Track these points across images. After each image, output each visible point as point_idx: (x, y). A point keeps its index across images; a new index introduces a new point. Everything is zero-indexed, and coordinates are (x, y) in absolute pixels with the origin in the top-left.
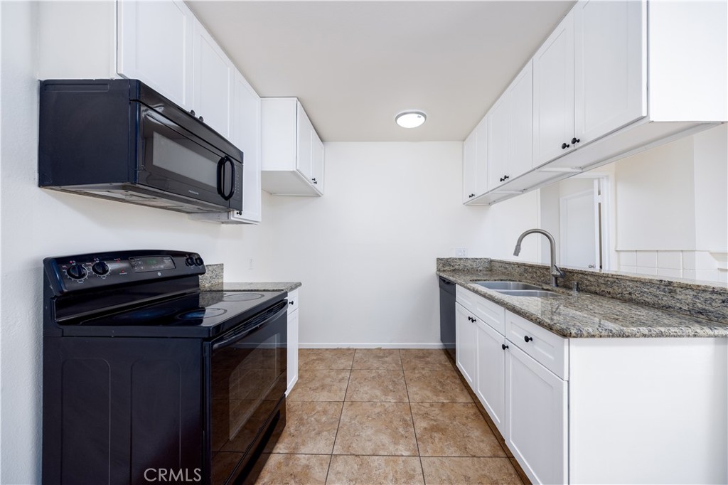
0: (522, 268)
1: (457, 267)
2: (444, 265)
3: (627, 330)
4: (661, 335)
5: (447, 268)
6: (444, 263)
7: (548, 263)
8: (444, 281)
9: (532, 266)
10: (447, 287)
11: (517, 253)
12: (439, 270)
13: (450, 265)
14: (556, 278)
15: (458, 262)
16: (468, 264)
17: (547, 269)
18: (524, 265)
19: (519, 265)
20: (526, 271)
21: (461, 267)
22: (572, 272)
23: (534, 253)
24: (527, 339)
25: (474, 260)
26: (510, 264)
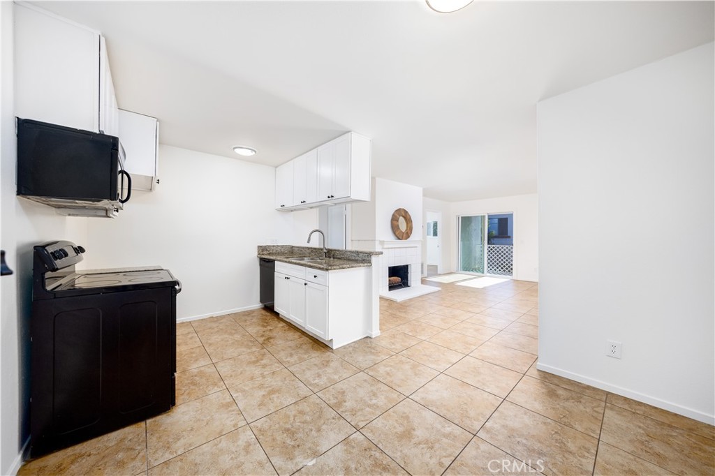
0: (310, 250)
1: (271, 251)
2: (263, 250)
3: (344, 266)
4: (352, 267)
5: (265, 252)
6: (262, 249)
7: (322, 247)
8: (264, 261)
9: (315, 249)
10: (267, 264)
11: (308, 242)
12: (259, 254)
13: (267, 250)
14: (326, 253)
15: (273, 248)
16: (279, 249)
17: (322, 249)
18: (311, 248)
19: (308, 248)
20: (312, 251)
21: (274, 251)
22: (331, 250)
23: (315, 243)
24: (315, 277)
25: (282, 246)
26: (303, 248)
